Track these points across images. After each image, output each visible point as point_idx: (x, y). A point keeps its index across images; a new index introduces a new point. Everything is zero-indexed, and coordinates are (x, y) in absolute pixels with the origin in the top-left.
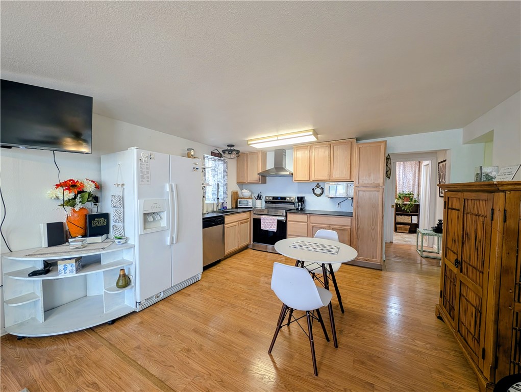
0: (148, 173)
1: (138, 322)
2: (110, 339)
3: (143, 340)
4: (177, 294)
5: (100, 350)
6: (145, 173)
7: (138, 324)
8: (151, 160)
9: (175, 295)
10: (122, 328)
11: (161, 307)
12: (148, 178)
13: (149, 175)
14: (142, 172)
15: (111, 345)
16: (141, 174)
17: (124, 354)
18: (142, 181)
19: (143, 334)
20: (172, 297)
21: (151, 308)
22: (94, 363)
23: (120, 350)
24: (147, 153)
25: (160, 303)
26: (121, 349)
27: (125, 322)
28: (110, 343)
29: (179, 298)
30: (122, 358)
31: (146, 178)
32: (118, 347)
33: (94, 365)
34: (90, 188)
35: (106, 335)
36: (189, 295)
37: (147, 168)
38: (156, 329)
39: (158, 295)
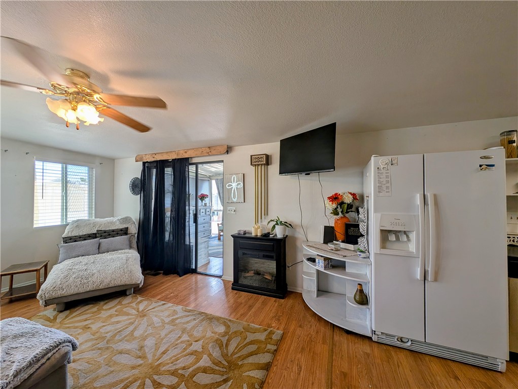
0: (387, 182)
1: (366, 351)
2: (335, 345)
3: (354, 372)
4: (436, 359)
5: (324, 347)
6: (384, 183)
7: (364, 352)
8: (391, 166)
9: (432, 358)
10: (350, 343)
11: (402, 356)
12: (387, 188)
13: (389, 185)
14: (380, 182)
15: (332, 350)
16: (378, 185)
17: (332, 367)
18: (379, 192)
19: (359, 366)
20: (427, 358)
21: (391, 348)
22: (313, 353)
23: (332, 361)
24: (386, 159)
25: (405, 352)
26: (334, 362)
27: (356, 341)
28: (333, 348)
29: (435, 367)
30: (328, 369)
31: (385, 189)
32: (334, 357)
33: (312, 354)
34: (348, 199)
35: (336, 338)
36: (456, 378)
37: (387, 177)
38: (374, 375)
39: (403, 340)
